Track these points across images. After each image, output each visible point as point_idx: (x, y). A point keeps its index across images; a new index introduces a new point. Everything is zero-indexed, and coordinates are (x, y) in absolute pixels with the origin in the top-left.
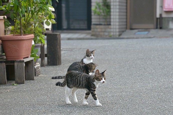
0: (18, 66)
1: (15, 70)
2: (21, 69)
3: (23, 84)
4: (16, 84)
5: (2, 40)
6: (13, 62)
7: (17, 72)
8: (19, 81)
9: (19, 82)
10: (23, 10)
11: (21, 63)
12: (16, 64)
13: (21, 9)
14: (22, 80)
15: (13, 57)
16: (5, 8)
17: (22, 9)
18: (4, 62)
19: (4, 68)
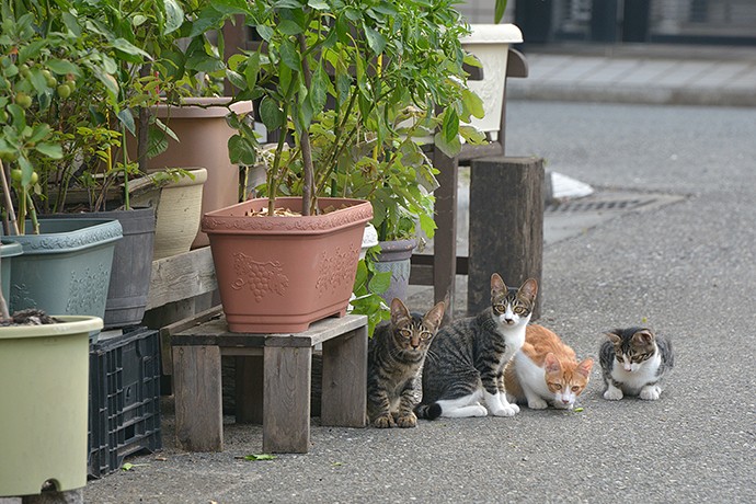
0: (279, 365)
1: (266, 385)
2: (292, 378)
3: (301, 457)
4: (266, 456)
5: (209, 235)
6: (259, 342)
7: (272, 392)
8: (282, 440)
9: (280, 442)
10: (315, 93)
11: (297, 350)
12: (270, 354)
13: (308, 88)
14: (299, 435)
15: (258, 320)
16: (241, 69)
17: (312, 87)
18: (217, 341)
19: (214, 373)
